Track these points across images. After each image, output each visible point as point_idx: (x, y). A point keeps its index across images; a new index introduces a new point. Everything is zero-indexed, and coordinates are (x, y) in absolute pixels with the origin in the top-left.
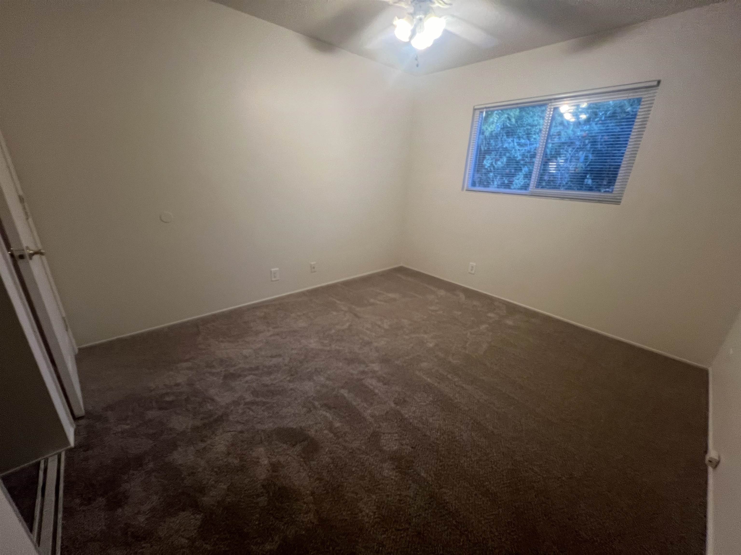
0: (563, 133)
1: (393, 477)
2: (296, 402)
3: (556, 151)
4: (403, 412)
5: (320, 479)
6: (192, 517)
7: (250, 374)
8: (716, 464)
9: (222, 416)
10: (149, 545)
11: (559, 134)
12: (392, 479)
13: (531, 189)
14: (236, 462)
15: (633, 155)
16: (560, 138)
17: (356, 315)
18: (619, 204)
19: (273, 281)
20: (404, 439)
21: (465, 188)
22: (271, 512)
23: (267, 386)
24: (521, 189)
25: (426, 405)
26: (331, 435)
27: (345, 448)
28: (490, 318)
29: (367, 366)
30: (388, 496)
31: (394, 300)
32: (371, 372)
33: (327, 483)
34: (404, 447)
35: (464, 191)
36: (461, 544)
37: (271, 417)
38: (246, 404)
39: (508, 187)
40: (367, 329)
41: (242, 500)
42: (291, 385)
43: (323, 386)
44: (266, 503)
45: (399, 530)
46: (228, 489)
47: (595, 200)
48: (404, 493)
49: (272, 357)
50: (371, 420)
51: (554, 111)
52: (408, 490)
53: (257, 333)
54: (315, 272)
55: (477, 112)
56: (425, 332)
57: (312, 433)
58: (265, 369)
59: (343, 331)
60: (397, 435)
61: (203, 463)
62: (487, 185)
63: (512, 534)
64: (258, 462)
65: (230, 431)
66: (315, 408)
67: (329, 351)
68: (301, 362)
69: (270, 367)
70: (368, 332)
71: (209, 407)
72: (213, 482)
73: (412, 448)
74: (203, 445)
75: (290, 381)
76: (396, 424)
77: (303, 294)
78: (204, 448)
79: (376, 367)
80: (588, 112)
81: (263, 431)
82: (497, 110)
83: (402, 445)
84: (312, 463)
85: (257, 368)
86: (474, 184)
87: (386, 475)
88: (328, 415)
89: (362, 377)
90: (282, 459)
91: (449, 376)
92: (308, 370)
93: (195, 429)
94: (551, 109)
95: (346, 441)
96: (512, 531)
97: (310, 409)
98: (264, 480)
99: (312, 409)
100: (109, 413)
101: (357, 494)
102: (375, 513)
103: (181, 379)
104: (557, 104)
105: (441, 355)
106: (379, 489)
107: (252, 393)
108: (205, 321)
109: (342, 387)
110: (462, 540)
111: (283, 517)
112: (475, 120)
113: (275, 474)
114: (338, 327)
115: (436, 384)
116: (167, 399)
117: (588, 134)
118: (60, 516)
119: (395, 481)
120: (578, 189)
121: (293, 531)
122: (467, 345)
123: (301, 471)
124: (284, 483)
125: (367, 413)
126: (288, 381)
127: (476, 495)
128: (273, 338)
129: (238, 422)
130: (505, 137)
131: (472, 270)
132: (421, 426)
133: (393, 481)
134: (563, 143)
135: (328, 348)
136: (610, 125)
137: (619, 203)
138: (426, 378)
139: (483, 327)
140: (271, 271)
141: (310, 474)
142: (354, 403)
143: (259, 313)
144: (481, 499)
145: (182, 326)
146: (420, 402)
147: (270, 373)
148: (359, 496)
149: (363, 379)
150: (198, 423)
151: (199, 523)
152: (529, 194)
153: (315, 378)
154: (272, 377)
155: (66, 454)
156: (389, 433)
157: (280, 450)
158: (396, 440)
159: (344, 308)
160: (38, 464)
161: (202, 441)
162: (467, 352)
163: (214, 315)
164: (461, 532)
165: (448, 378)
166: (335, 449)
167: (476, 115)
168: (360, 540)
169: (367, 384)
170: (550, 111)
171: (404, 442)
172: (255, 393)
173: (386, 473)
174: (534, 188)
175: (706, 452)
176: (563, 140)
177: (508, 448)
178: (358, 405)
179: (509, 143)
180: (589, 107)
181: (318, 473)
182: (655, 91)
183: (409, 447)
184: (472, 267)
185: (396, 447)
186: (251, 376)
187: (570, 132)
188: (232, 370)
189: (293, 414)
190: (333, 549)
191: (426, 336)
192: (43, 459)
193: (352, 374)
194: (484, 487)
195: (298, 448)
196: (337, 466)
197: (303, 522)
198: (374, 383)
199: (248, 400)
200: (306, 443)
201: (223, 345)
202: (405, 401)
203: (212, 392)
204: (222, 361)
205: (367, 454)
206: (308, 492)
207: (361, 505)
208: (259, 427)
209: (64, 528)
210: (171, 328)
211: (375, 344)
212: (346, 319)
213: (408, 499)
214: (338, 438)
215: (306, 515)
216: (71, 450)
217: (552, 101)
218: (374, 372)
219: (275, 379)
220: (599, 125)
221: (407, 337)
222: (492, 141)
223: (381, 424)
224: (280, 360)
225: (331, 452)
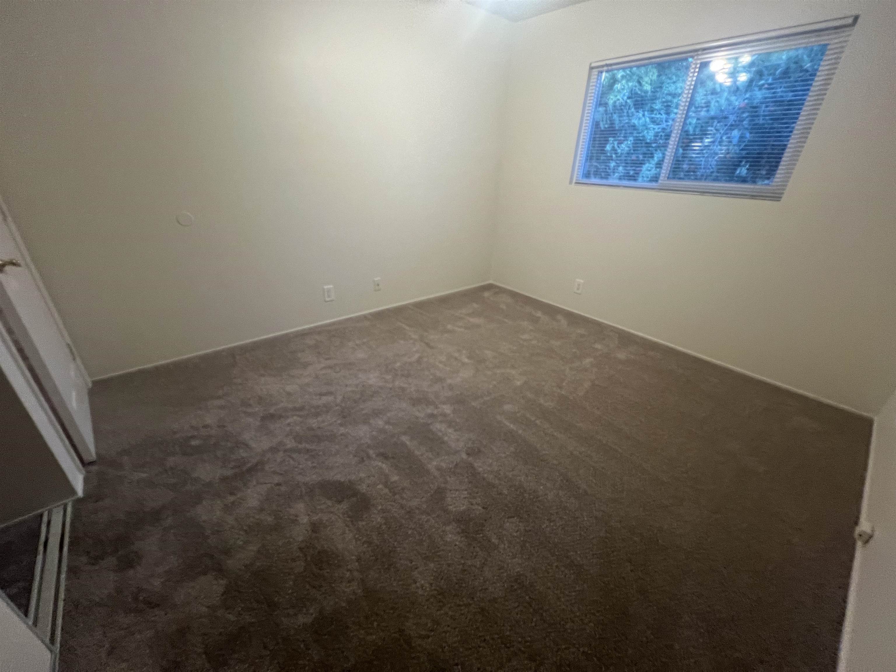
0: (713, 104)
1: (457, 543)
2: (347, 450)
3: (701, 130)
4: (476, 465)
5: (370, 543)
6: (215, 582)
7: (293, 416)
8: (867, 539)
9: (257, 465)
10: (163, 613)
11: (708, 105)
12: (456, 545)
13: (662, 180)
14: (270, 519)
15: (805, 131)
16: (708, 111)
17: (427, 344)
18: (780, 201)
19: (328, 301)
20: (475, 498)
21: (574, 181)
22: (308, 579)
23: (312, 429)
24: (651, 181)
25: (506, 457)
26: (386, 491)
27: (402, 507)
28: (597, 350)
29: (437, 408)
30: (449, 565)
31: (478, 326)
32: (441, 415)
33: (376, 548)
34: (474, 507)
35: (573, 184)
36: (533, 624)
37: (314, 467)
38: (285, 451)
39: (633, 178)
40: (441, 362)
41: (274, 565)
42: (342, 430)
43: (382, 431)
44: (302, 569)
45: (459, 605)
46: (259, 551)
47: (746, 195)
48: (469, 563)
49: (321, 395)
50: (437, 473)
51: (700, 68)
52: (475, 558)
53: (305, 366)
54: (379, 290)
55: (595, 72)
56: (513, 367)
57: (363, 488)
58: (313, 410)
59: (410, 364)
60: (466, 492)
61: (230, 520)
62: (607, 176)
63: (597, 614)
64: (296, 520)
65: (265, 483)
66: (369, 457)
67: (391, 389)
68: (355, 402)
69: (318, 407)
70: (441, 366)
71: (242, 453)
72: (241, 543)
73: (483, 508)
74: (232, 499)
75: (341, 425)
76: (466, 480)
77: (365, 317)
78: (233, 503)
79: (447, 409)
80: (749, 72)
81: (305, 484)
82: (624, 69)
83: (472, 504)
84: (361, 524)
85: (302, 409)
86: (587, 175)
87: (448, 540)
88: (384, 466)
89: (429, 422)
90: (325, 518)
91: (538, 422)
92: (364, 412)
93: (224, 479)
94: (696, 64)
95: (403, 498)
96: (598, 611)
97: (363, 458)
98: (302, 541)
99: (365, 459)
100: (126, 458)
101: (411, 561)
102: (431, 584)
103: (209, 420)
104: (706, 57)
105: (529, 395)
106: (439, 556)
107: (294, 438)
108: (244, 349)
109: (405, 433)
110: (534, 619)
111: (321, 586)
112: (591, 84)
113: (314, 535)
114: (406, 359)
115: (520, 432)
116: (194, 443)
117: (747, 104)
118: (63, 576)
119: (459, 548)
120: (726, 181)
121: (332, 603)
122: (564, 384)
123: (347, 532)
124: (326, 546)
125: (432, 466)
126: (339, 424)
127: (557, 567)
128: (324, 372)
129: (275, 473)
130: (633, 110)
131: (578, 289)
132: (497, 482)
133: (456, 548)
134: (713, 118)
135: (390, 386)
136: (779, 90)
137: (779, 199)
138: (508, 424)
139: (587, 361)
140: (324, 289)
141: (357, 536)
142: (417, 453)
143: (310, 341)
144: (562, 572)
145: (217, 355)
146: (498, 453)
147: (317, 415)
148: (413, 563)
149: (431, 423)
150: (229, 473)
151: (222, 590)
152: (658, 187)
153: (372, 421)
154: (320, 419)
155: (73, 507)
156: (457, 490)
157: (323, 507)
158: (465, 498)
159: (414, 336)
160: (41, 515)
161: (232, 494)
162: (563, 393)
163: (255, 343)
164: (534, 610)
165: (536, 424)
166: (389, 507)
167: (593, 77)
168: (412, 616)
169: (434, 430)
170: (696, 68)
171: (474, 502)
172: (298, 438)
173: (449, 538)
174: (666, 179)
175: (856, 523)
176: (712, 113)
177: (603, 511)
178: (422, 455)
179: (640, 119)
180: (752, 64)
181: (368, 535)
182: (847, 33)
183: (480, 508)
184: (579, 285)
185: (464, 507)
186: (295, 418)
187: (723, 102)
188: (272, 411)
189: (342, 464)
190: (378, 625)
191: (513, 372)
192: (46, 510)
193: (417, 418)
194: (567, 557)
195: (344, 506)
196: (389, 528)
197: (344, 592)
198: (443, 429)
199: (289, 446)
200: (354, 499)
201: (263, 379)
202: (479, 451)
203: (246, 436)
204: (260, 400)
205: (428, 514)
206: (353, 557)
207: (415, 573)
208: (300, 478)
209: (67, 590)
210: (204, 358)
211: (449, 381)
212: (414, 349)
213: (473, 568)
214: (395, 494)
215: (349, 584)
216: (79, 501)
217: (700, 53)
218: (445, 415)
219: (323, 422)
220: (764, 91)
221: (489, 373)
222: (615, 116)
223: (448, 479)
224: (330, 398)
225: (383, 511)
